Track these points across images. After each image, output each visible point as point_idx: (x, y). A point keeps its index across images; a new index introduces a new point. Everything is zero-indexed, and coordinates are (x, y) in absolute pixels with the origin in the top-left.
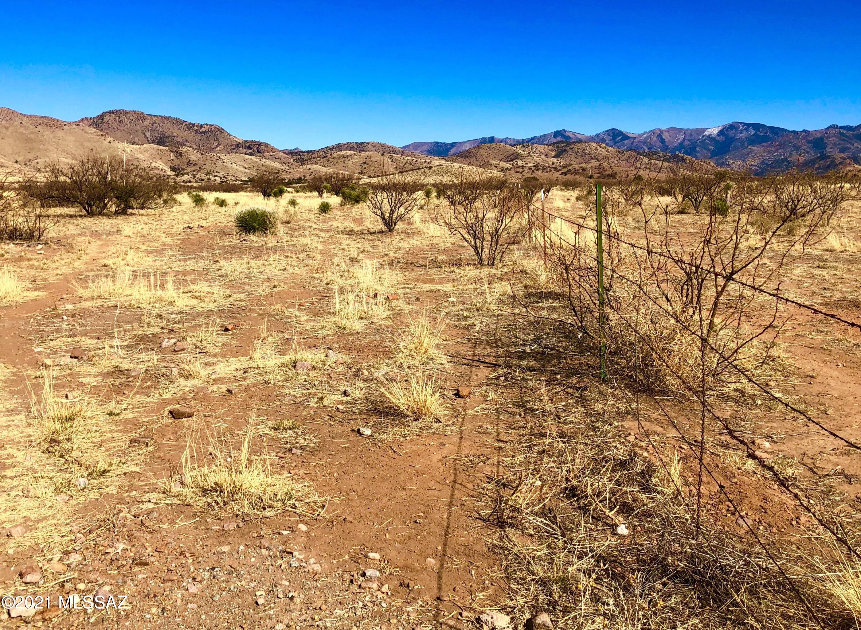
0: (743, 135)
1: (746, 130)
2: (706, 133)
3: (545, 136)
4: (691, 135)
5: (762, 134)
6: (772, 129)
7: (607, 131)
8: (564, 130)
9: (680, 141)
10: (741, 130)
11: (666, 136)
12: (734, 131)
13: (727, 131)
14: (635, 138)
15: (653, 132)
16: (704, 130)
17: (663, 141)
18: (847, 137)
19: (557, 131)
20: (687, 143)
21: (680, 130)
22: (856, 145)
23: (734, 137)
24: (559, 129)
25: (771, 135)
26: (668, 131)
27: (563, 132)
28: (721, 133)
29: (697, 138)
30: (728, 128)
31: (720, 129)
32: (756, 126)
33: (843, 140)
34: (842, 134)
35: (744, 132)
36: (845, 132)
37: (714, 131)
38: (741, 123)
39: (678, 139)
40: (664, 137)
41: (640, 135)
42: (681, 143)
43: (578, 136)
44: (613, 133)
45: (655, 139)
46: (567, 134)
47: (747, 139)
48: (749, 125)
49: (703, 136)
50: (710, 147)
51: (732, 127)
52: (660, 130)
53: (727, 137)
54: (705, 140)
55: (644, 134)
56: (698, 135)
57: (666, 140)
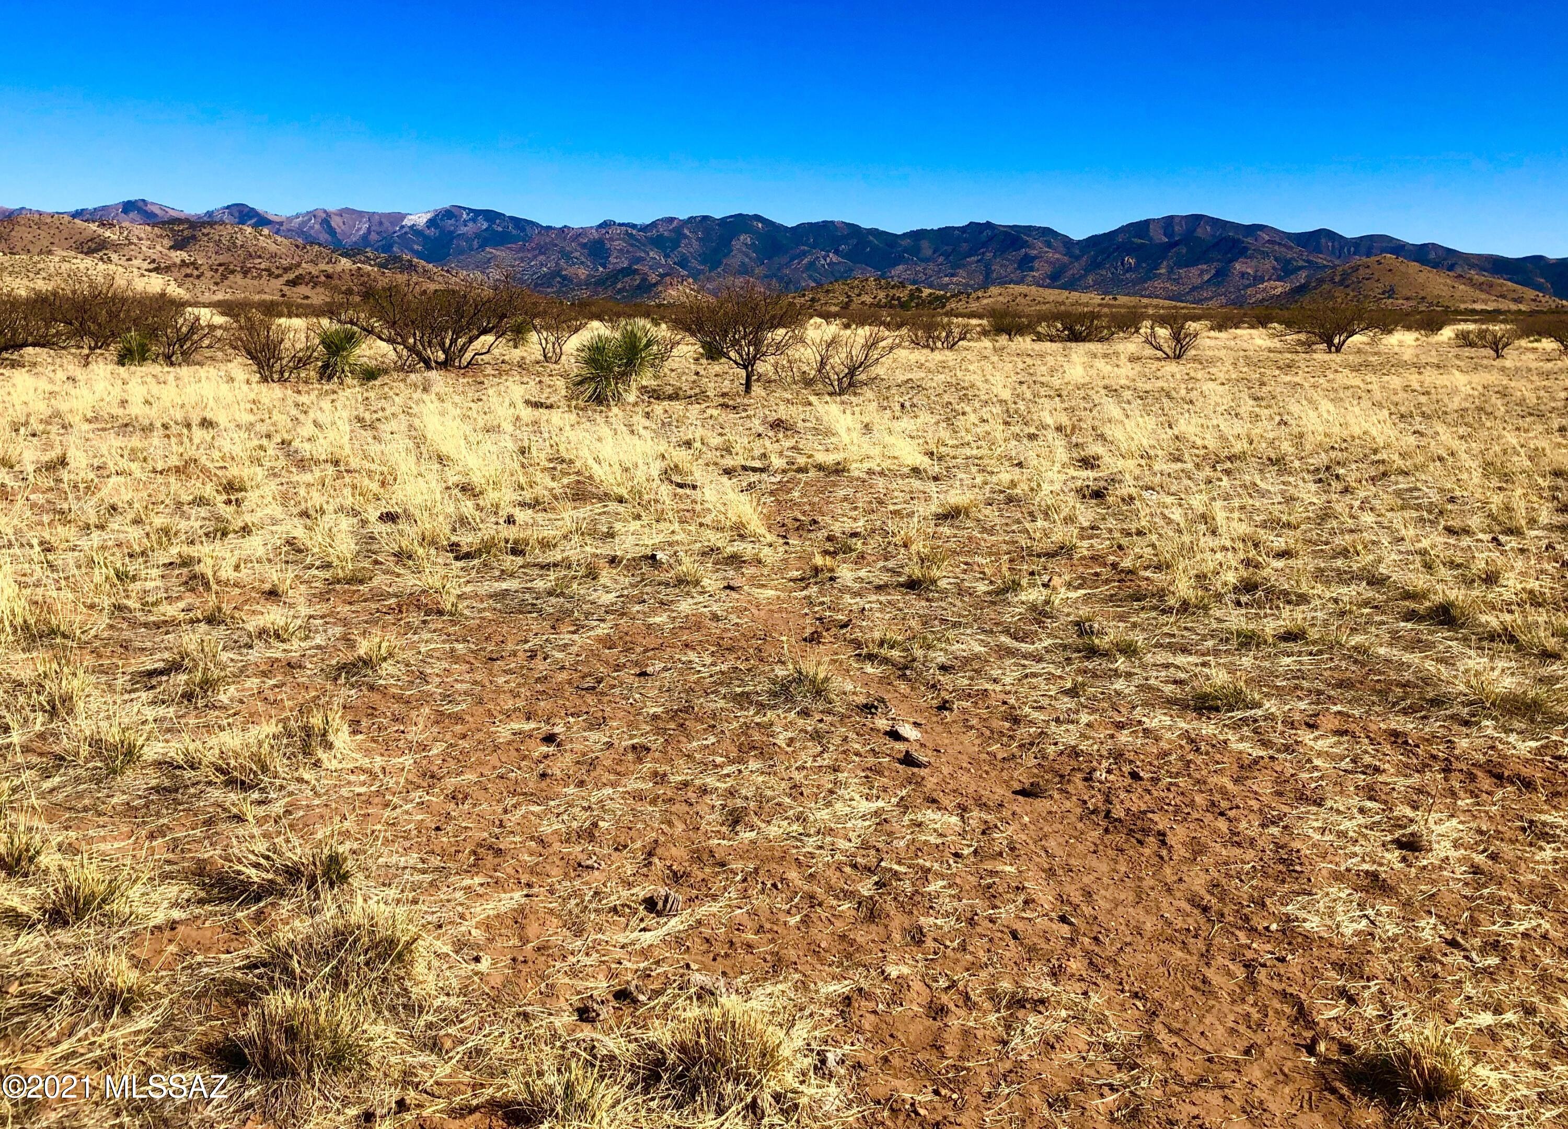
0: (470, 229)
1: (474, 220)
2: (407, 222)
3: (104, 208)
4: (381, 223)
5: (500, 229)
6: (516, 221)
7: (228, 207)
8: (143, 201)
9: (361, 233)
10: (465, 221)
11: (336, 222)
12: (452, 221)
13: (441, 220)
14: (281, 224)
15: (313, 214)
16: (403, 216)
17: (331, 231)
18: (637, 240)
19: (129, 202)
20: (374, 237)
21: (361, 214)
22: (651, 254)
23: (452, 232)
24: (132, 198)
25: (514, 232)
26: (340, 213)
27: (141, 204)
28: (431, 223)
29: (391, 230)
30: (443, 216)
31: (429, 216)
32: (491, 216)
33: (632, 245)
34: (631, 236)
35: (471, 224)
36: (634, 232)
37: (419, 218)
38: (464, 209)
39: (359, 229)
40: (333, 224)
41: (290, 219)
42: (365, 237)
43: (171, 213)
44: (240, 212)
45: (317, 227)
46: (150, 208)
47: (477, 235)
48: (477, 213)
49: (403, 227)
50: (416, 247)
51: (449, 213)
52: (325, 211)
53: (442, 231)
54: (406, 233)
55: (297, 216)
56: (393, 224)
57: (338, 230)
